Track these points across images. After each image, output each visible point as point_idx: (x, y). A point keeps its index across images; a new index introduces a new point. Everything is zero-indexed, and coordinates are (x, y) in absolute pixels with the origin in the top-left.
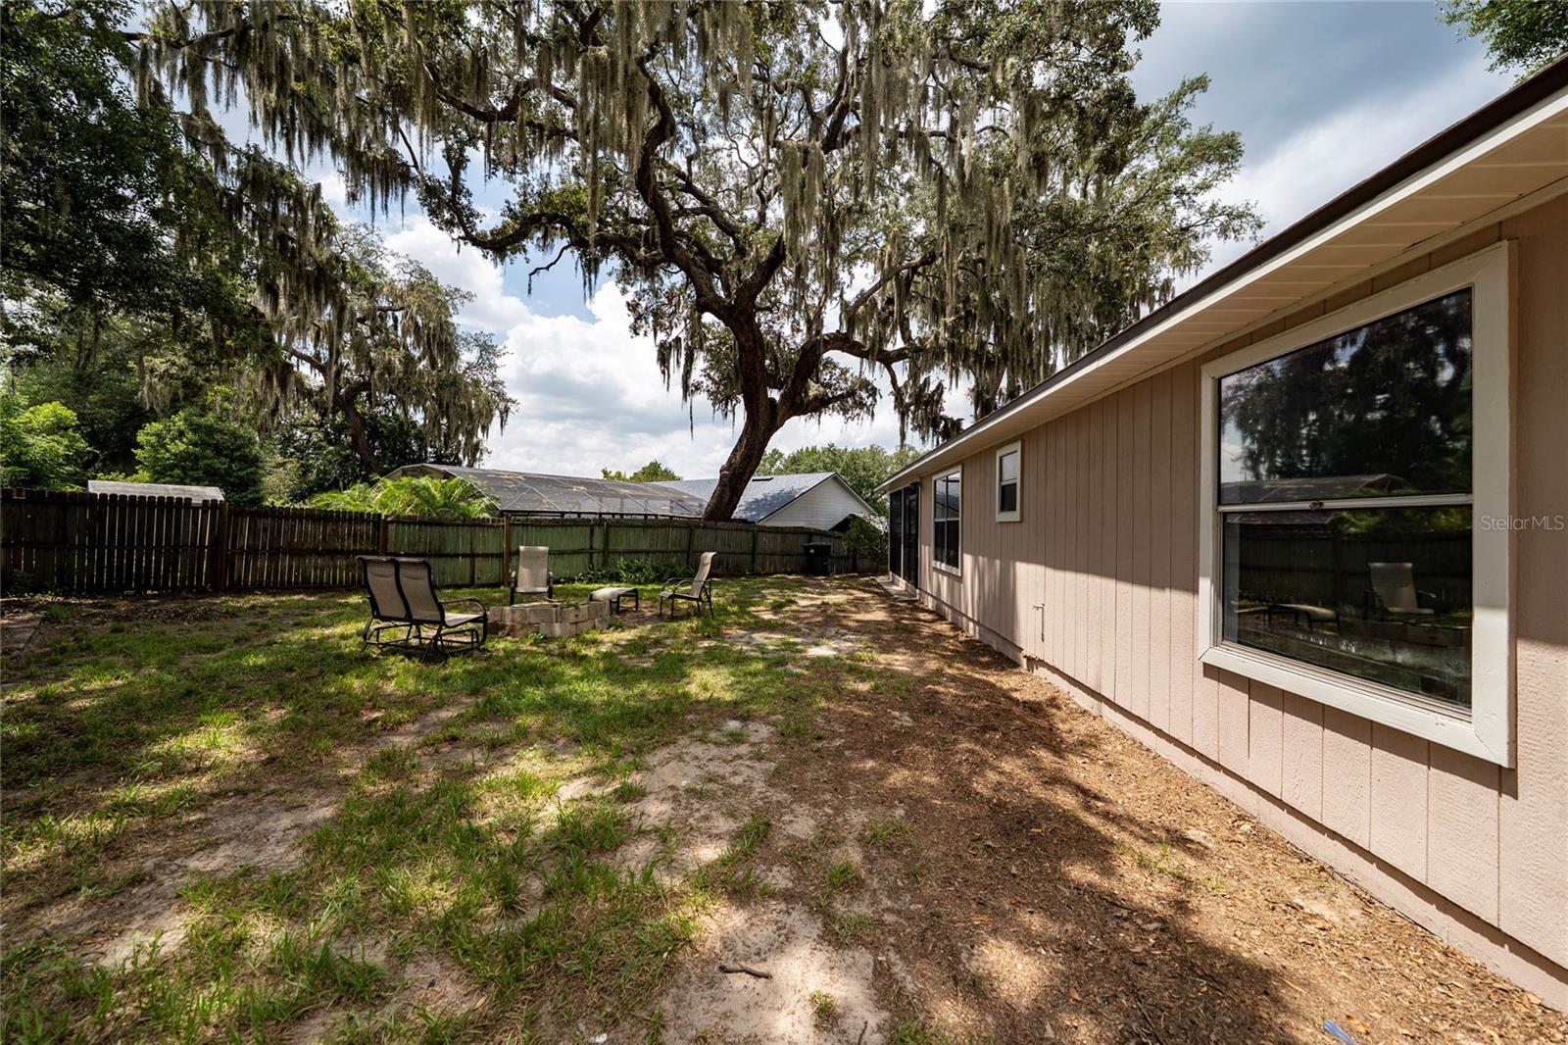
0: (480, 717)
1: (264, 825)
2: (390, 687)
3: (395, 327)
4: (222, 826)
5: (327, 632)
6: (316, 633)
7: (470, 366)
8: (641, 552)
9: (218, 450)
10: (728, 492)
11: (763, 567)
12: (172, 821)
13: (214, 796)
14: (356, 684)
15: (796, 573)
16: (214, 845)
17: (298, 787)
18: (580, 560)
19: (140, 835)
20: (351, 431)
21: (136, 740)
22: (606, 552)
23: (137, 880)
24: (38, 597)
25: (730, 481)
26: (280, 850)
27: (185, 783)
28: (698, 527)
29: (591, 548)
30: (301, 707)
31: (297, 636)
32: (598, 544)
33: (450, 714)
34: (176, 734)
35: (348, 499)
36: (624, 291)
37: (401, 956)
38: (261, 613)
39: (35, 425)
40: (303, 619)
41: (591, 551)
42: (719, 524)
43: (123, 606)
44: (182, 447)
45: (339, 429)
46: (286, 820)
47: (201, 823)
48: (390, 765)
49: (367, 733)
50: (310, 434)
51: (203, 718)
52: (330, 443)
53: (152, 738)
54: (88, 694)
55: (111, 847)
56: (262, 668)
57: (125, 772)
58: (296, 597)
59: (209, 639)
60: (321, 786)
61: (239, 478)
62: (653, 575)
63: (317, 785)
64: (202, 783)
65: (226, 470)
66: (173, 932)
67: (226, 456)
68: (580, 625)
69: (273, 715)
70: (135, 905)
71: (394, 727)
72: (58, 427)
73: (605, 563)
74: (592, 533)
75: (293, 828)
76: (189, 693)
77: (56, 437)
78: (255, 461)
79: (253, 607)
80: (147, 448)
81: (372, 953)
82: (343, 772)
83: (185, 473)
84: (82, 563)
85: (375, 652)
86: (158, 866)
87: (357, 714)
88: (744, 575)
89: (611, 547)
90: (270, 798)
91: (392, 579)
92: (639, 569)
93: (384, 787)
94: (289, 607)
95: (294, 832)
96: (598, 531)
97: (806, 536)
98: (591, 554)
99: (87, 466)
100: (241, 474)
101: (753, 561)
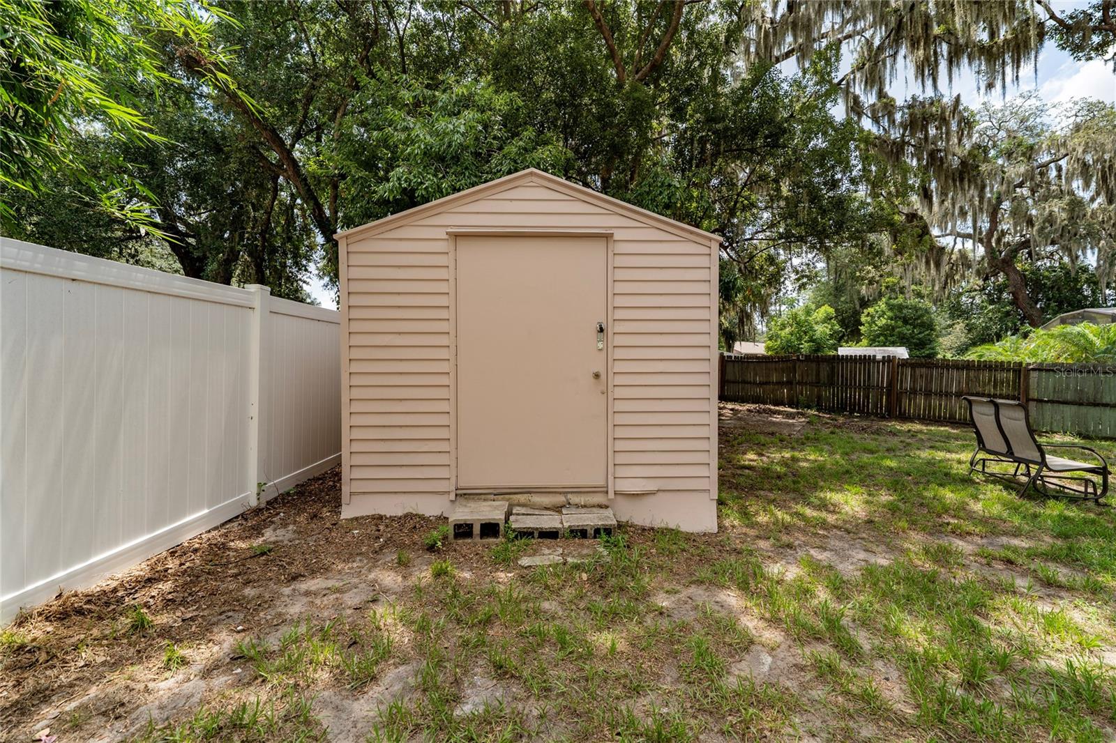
0: (1051, 556)
1: (850, 552)
2: (977, 507)
3: (1059, 177)
4: (832, 543)
5: (948, 456)
6: (940, 455)
9: (906, 321)
12: (812, 529)
13: (835, 527)
14: (949, 495)
16: (825, 549)
17: (879, 542)
19: (799, 529)
20: (1010, 289)
21: (815, 487)
23: (790, 546)
24: (809, 411)
26: (851, 567)
27: (824, 514)
30: (903, 499)
31: (925, 454)
33: (1024, 544)
34: (831, 490)
35: (1000, 350)
37: (880, 654)
38: (913, 436)
39: (818, 319)
40: (935, 443)
43: (841, 420)
44: (884, 321)
45: (1000, 290)
46: (862, 555)
47: (824, 536)
48: (943, 556)
49: (938, 530)
50: (973, 298)
51: (846, 487)
52: (992, 302)
53: (822, 489)
54: (807, 460)
55: (787, 528)
56: (891, 469)
57: (804, 499)
58: (942, 429)
59: (872, 445)
60: (891, 548)
61: (919, 339)
63: (887, 545)
64: (831, 519)
65: (910, 334)
66: (792, 573)
67: (911, 325)
69: (885, 497)
70: (785, 556)
71: (964, 535)
72: (828, 319)
75: (863, 560)
76: (847, 472)
77: (826, 325)
78: (930, 326)
79: (909, 431)
80: (866, 325)
81: (863, 639)
82: (906, 545)
83: (886, 339)
84: (826, 394)
85: (978, 478)
86: (799, 545)
87: (939, 516)
90: (860, 541)
91: (993, 418)
93: (929, 566)
94: (934, 435)
95: (863, 563)
99: (840, 340)
100: (920, 336)
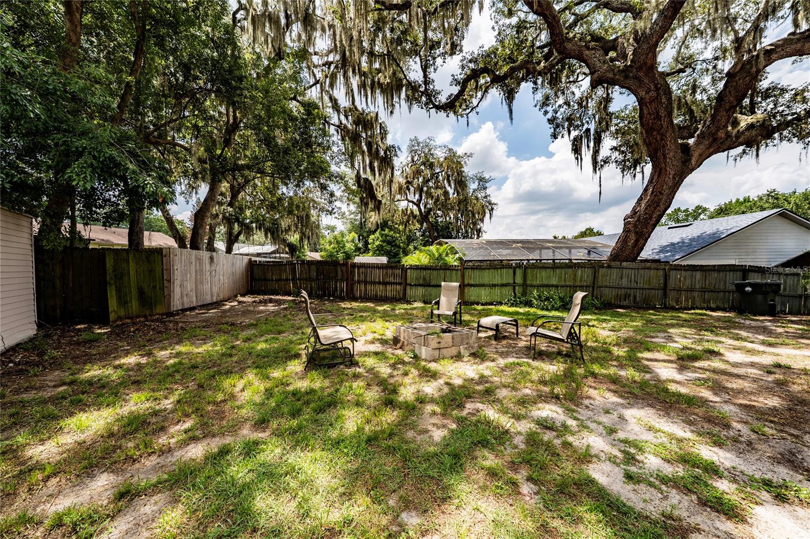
7: (474, 191)
8: (552, 286)
9: (388, 243)
10: (633, 237)
11: (677, 301)
15: (724, 310)
18: (507, 291)
22: (525, 285)
25: (635, 226)
28: (603, 267)
29: (514, 283)
32: (519, 280)
36: (546, 113)
39: (348, 240)
41: (514, 285)
42: (624, 264)
44: (378, 243)
62: (559, 304)
65: (390, 250)
68: (442, 350)
72: (353, 240)
73: (524, 294)
74: (514, 273)
77: (352, 243)
80: (371, 244)
88: (654, 308)
89: (528, 282)
92: (547, 299)
96: (519, 272)
97: (739, 274)
98: (514, 287)
99: (359, 253)
101: (665, 294)
